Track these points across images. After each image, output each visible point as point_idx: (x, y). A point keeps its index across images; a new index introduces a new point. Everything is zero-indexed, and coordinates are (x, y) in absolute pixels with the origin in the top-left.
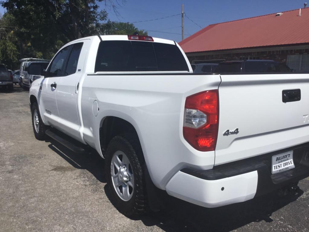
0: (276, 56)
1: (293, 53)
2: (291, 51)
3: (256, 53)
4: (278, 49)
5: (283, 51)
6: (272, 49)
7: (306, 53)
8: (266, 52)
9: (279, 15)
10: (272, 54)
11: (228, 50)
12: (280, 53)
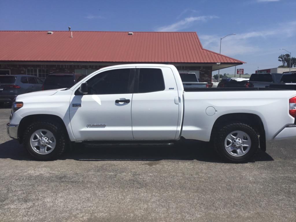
0: (66, 69)
1: (80, 67)
2: (78, 66)
3: (45, 66)
4: (67, 64)
5: (71, 66)
6: (61, 64)
7: (90, 69)
8: (56, 65)
9: (51, 33)
10: (61, 67)
11: (12, 61)
12: (69, 67)
